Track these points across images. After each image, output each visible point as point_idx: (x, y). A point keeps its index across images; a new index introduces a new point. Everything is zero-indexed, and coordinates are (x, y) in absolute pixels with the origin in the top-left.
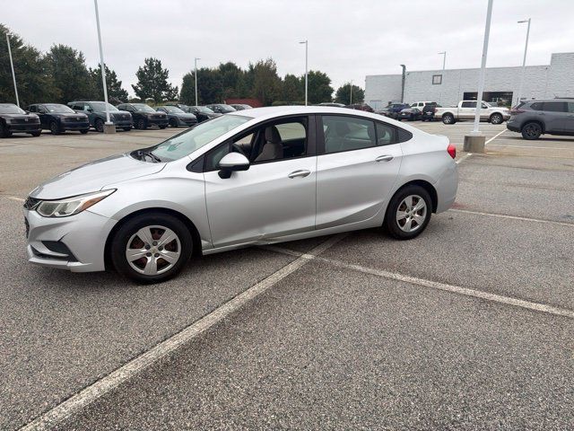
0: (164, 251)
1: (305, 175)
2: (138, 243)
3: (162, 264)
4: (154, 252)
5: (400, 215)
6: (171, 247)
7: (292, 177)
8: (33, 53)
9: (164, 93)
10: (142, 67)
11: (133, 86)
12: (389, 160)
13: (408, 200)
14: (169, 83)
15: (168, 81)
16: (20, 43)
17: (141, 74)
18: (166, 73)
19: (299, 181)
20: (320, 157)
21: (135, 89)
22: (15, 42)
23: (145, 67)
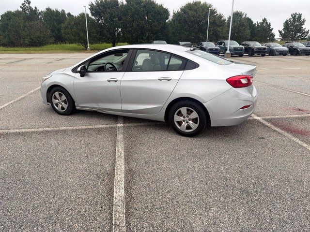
0: (63, 103)
1: (116, 81)
2: (55, 98)
3: (63, 108)
4: (60, 103)
5: (177, 118)
6: (65, 102)
7: (109, 81)
8: (220, 17)
9: (298, 34)
10: (288, 19)
11: (279, 31)
12: (169, 80)
13: (184, 110)
14: (304, 28)
15: (304, 27)
16: (216, 12)
17: (286, 23)
18: (304, 21)
19: (112, 84)
20: (127, 73)
21: (280, 32)
22: (213, 12)
23: (290, 19)
